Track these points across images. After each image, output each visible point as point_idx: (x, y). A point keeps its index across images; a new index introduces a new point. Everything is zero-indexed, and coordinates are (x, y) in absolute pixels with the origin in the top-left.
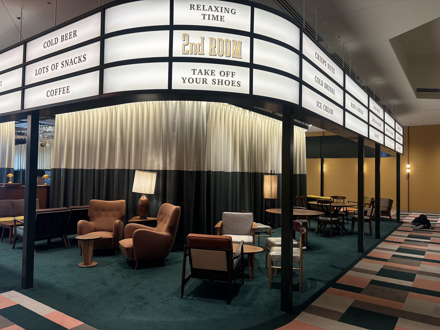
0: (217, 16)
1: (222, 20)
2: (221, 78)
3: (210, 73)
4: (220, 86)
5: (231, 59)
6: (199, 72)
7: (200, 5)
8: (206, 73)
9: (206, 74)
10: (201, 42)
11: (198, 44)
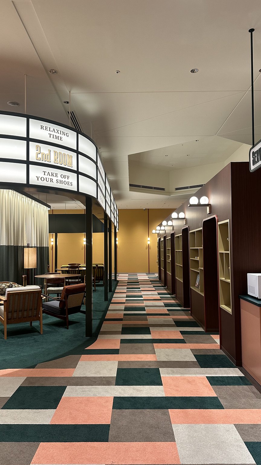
0: (58, 136)
1: (61, 140)
2: (61, 179)
3: (54, 175)
4: (61, 184)
5: (66, 167)
6: (48, 174)
7: (47, 127)
8: (52, 175)
10: (48, 153)
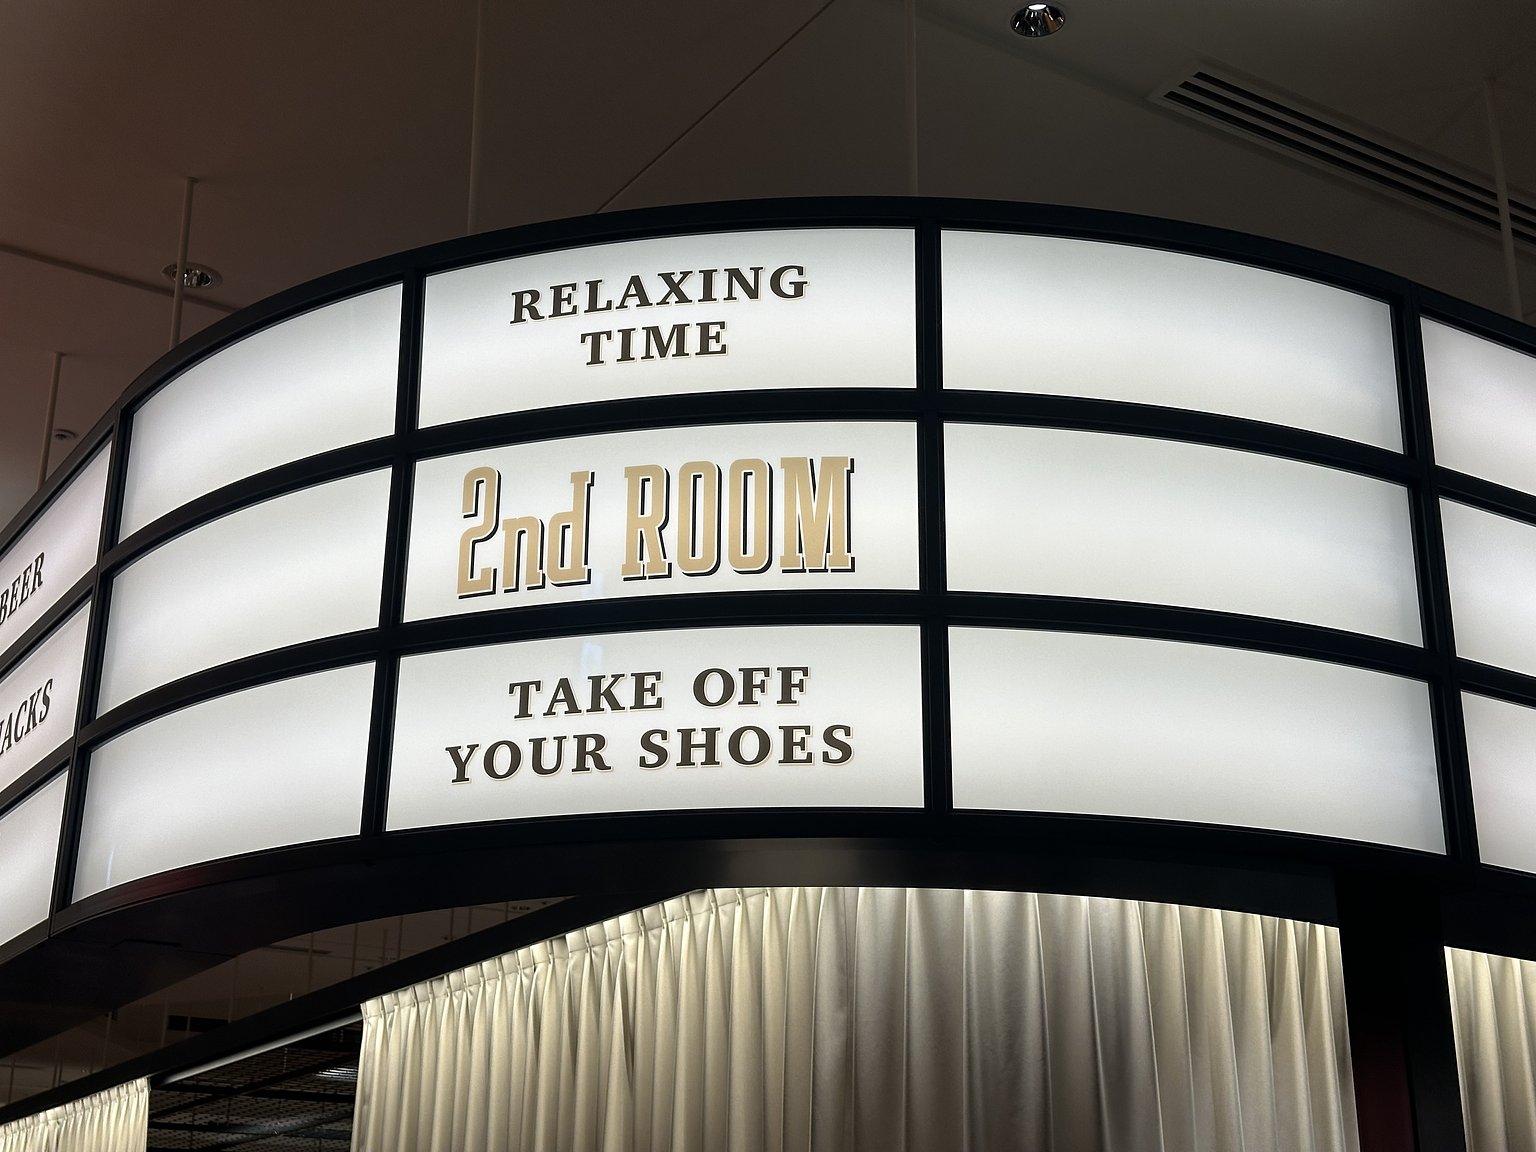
1: (713, 346)
3: (625, 693)
4: (699, 773)
5: (775, 581)
6: (555, 700)
7: (574, 287)
8: (602, 695)
9: (604, 703)
10: (570, 508)
11: (557, 518)
